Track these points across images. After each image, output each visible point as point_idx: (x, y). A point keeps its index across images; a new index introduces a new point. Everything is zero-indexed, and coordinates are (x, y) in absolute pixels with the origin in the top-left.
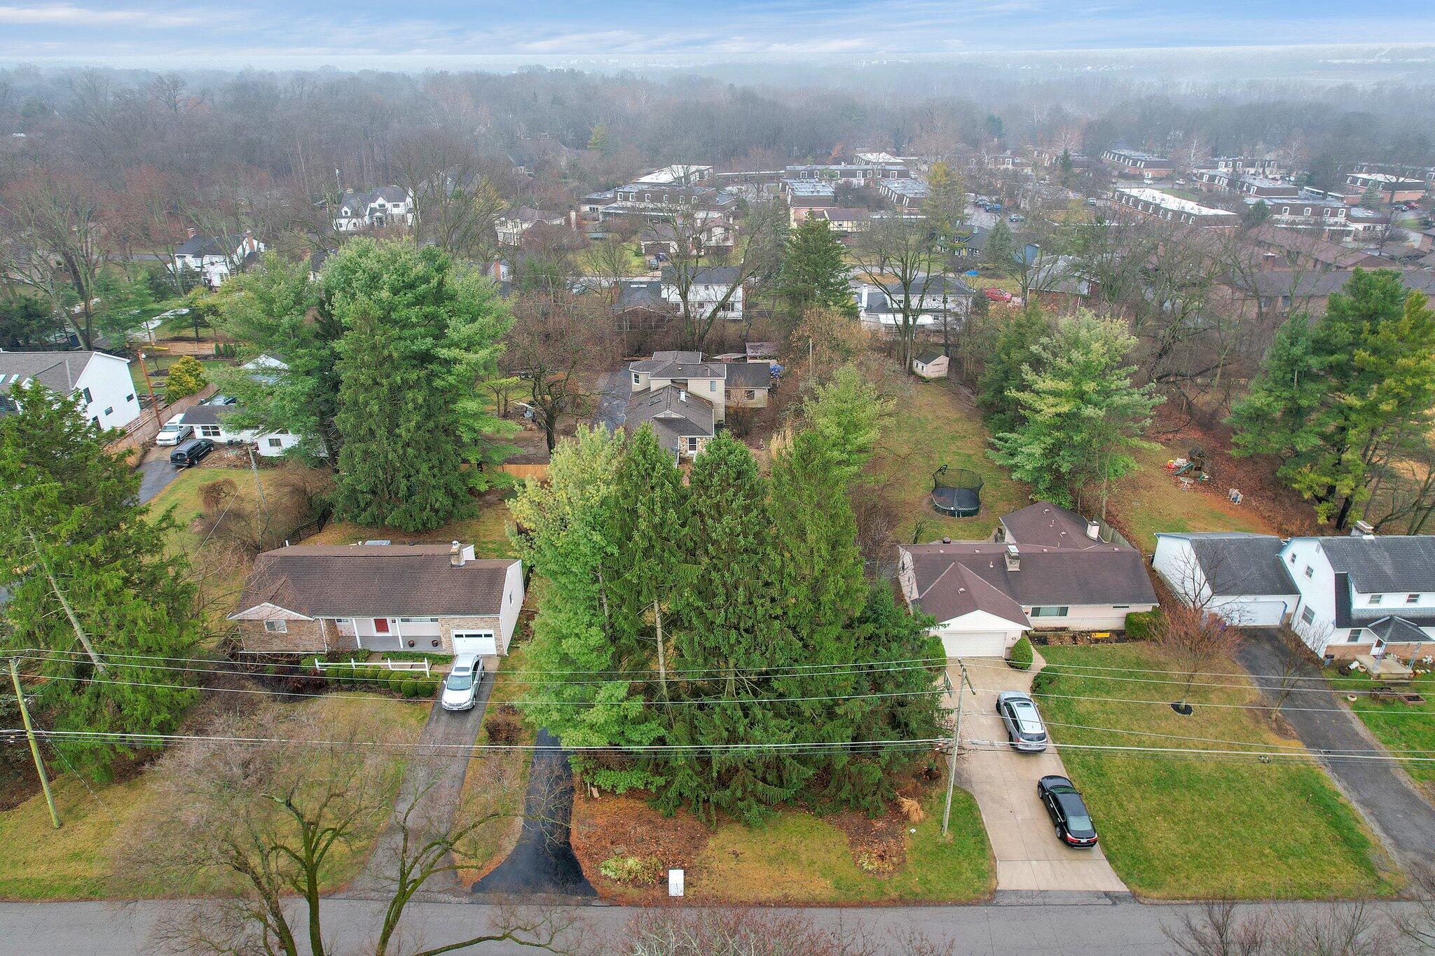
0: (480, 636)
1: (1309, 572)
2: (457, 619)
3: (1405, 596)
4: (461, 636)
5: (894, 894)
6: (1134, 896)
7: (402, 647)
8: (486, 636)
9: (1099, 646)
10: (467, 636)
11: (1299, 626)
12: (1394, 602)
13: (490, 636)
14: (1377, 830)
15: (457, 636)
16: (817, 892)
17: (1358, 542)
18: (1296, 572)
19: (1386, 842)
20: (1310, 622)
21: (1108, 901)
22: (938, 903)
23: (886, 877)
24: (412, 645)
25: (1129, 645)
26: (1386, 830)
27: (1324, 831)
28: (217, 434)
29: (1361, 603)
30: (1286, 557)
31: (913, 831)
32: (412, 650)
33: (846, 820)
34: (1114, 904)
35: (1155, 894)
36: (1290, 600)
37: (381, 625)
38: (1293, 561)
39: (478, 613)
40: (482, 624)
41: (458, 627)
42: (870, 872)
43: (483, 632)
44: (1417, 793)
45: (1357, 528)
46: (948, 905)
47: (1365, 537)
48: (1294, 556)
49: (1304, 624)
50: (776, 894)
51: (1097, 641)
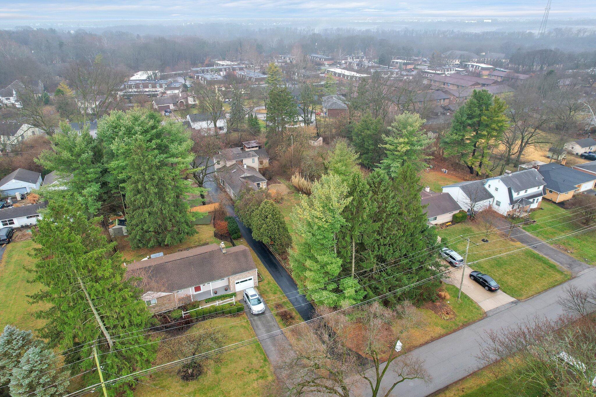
0: (247, 280)
1: (497, 189)
2: (238, 276)
3: (524, 191)
4: (239, 283)
5: (461, 324)
6: (519, 300)
7: (212, 295)
8: (249, 280)
9: (449, 227)
10: (241, 282)
11: (495, 207)
12: (522, 194)
13: (251, 279)
14: (554, 261)
15: (237, 283)
16: (439, 332)
17: (508, 177)
18: (491, 191)
19: (558, 263)
20: (499, 205)
21: (514, 304)
22: (474, 322)
23: (453, 319)
24: (216, 293)
25: (457, 225)
26: (555, 260)
27: (545, 266)
28: (13, 223)
29: (515, 195)
30: (486, 186)
31: (448, 302)
32: (217, 295)
33: (427, 306)
34: (516, 305)
35: (523, 298)
36: (491, 200)
37: (198, 289)
38: (489, 187)
39: (247, 270)
40: (249, 275)
41: (239, 279)
42: (448, 320)
43: (248, 279)
44: (554, 248)
45: (506, 173)
46: (477, 322)
47: (510, 175)
48: (490, 185)
49: (497, 207)
50: (428, 338)
51: (447, 226)
